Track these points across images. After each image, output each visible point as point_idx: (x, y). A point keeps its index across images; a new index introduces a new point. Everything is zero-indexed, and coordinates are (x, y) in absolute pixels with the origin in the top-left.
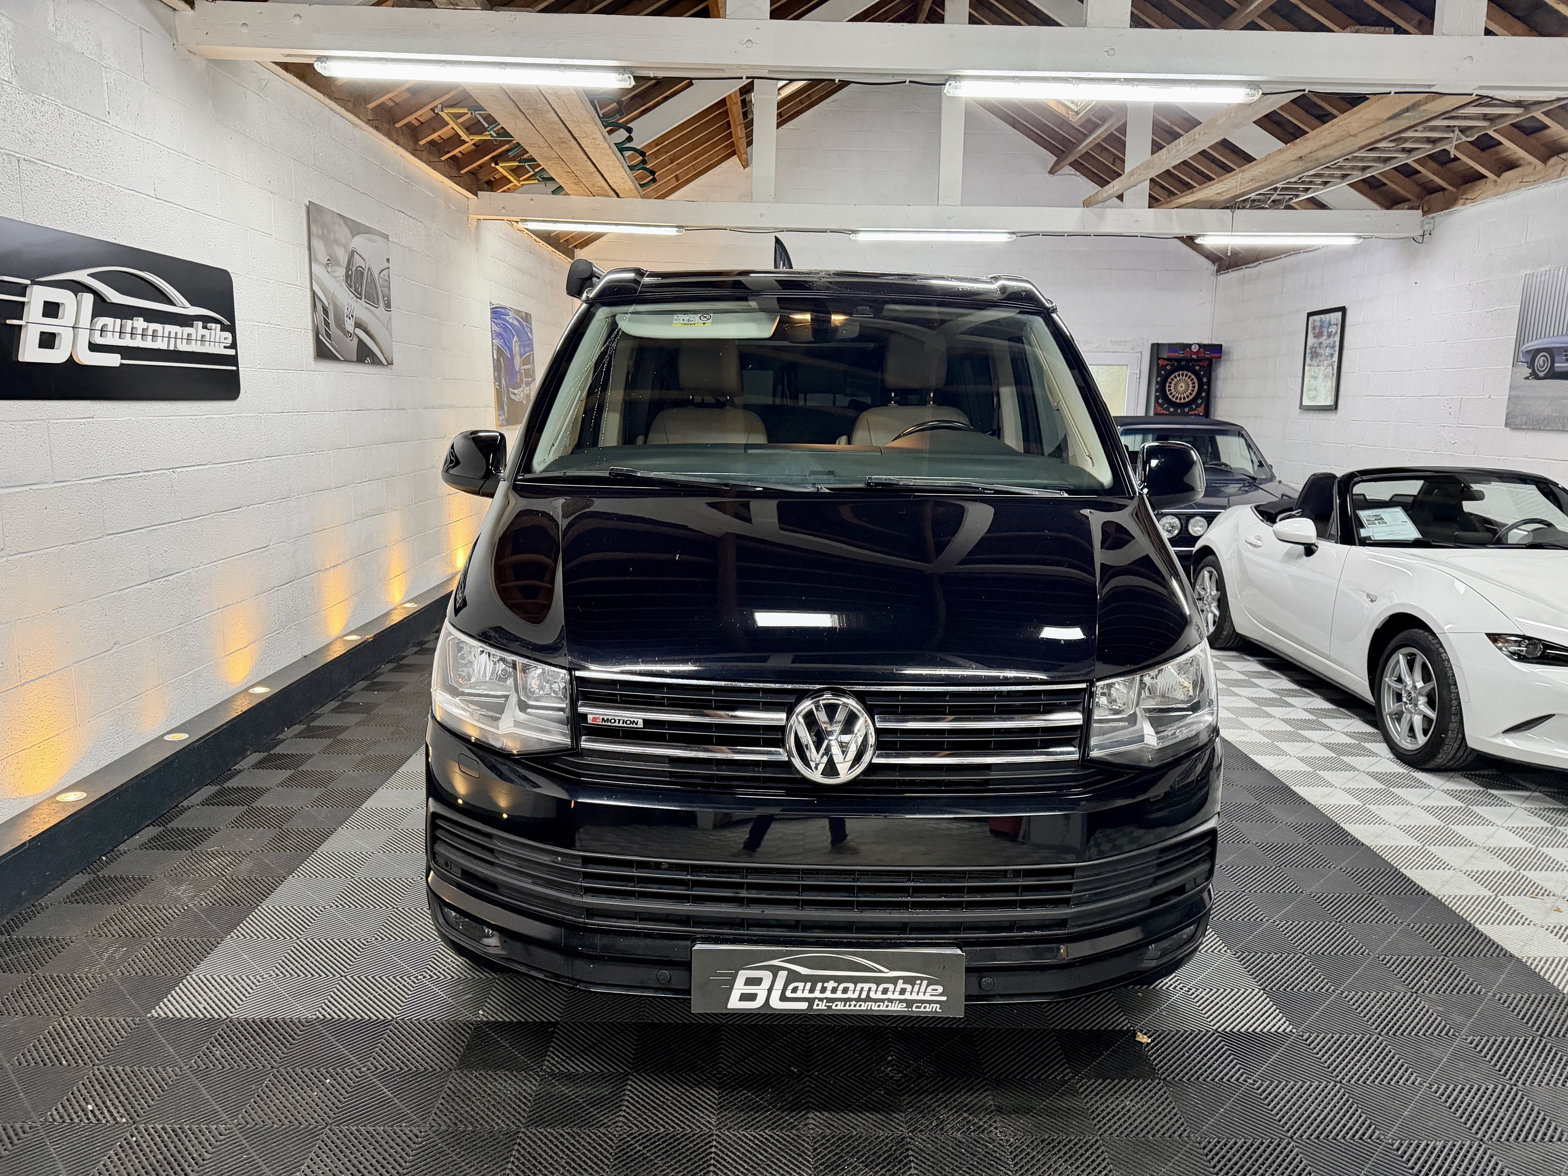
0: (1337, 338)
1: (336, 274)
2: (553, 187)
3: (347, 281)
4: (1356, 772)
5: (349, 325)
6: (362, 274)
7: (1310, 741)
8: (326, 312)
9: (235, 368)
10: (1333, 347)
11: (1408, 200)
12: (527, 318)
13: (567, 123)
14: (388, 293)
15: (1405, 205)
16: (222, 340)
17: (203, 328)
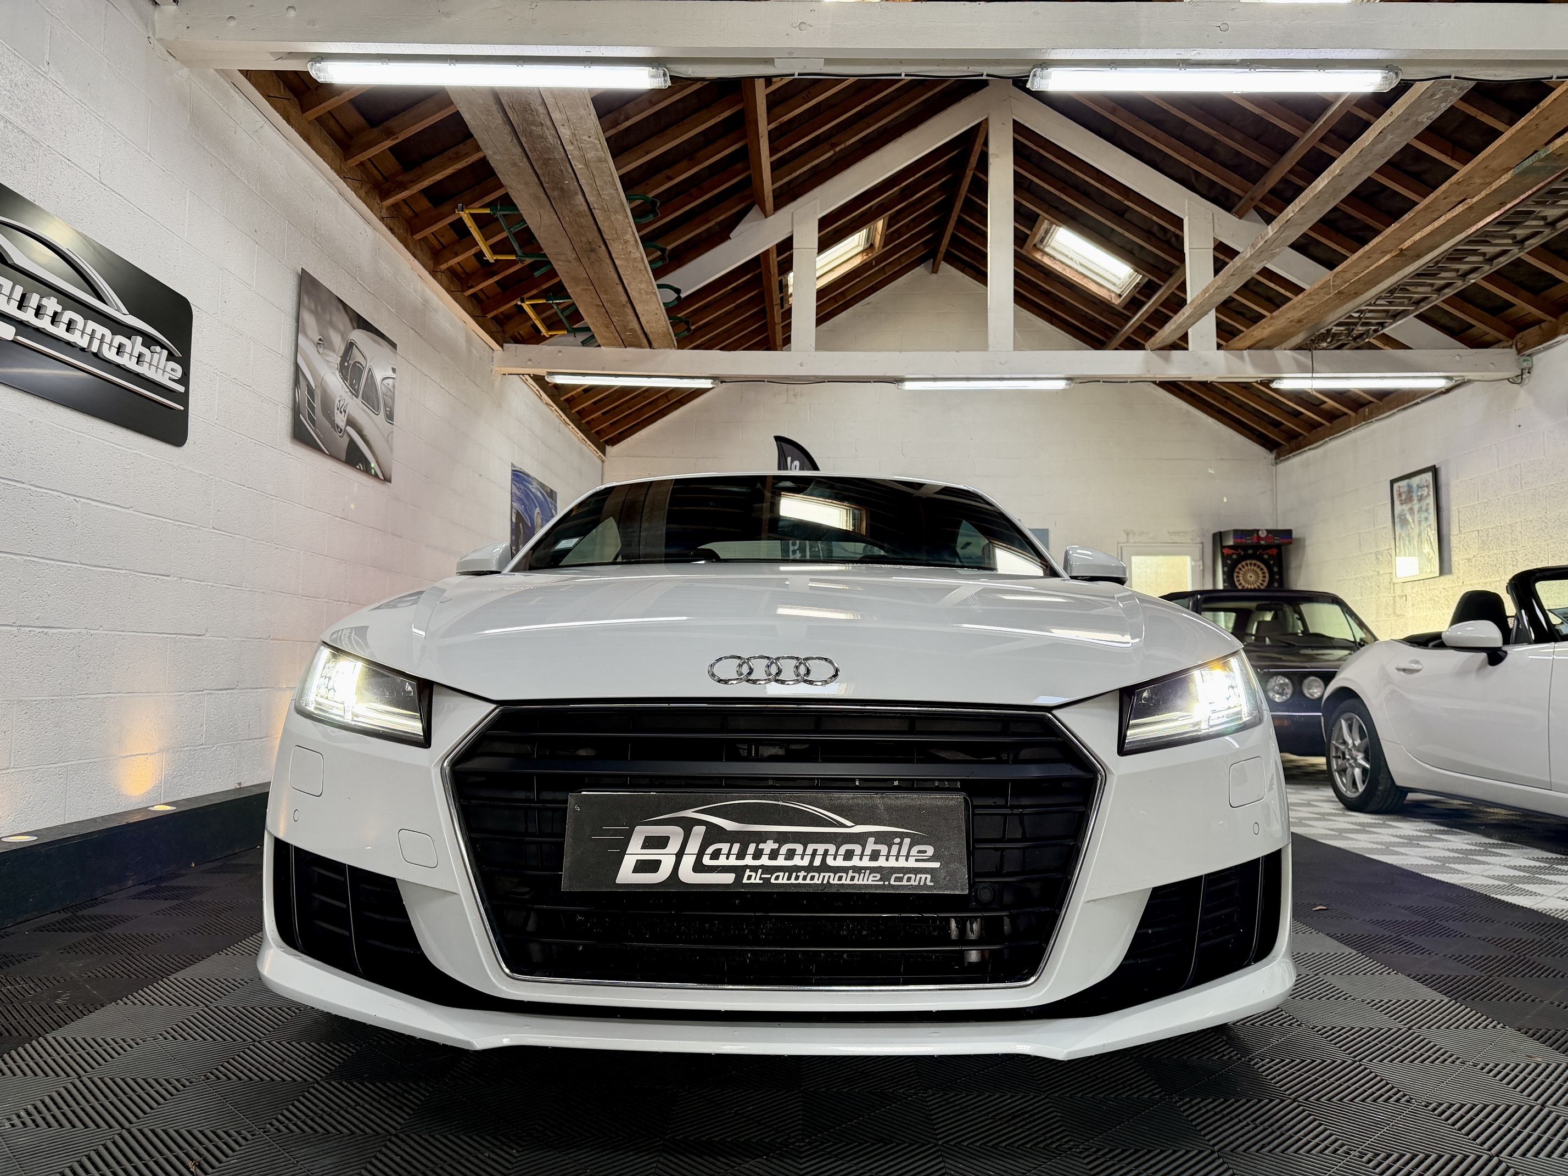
0: (1431, 500)
1: (328, 358)
3: (341, 371)
5: (340, 420)
6: (361, 372)
8: (311, 391)
9: (182, 408)
10: (1427, 510)
12: (552, 494)
13: (596, 213)
14: (391, 404)
15: (1496, 346)
16: (168, 369)
17: (143, 344)
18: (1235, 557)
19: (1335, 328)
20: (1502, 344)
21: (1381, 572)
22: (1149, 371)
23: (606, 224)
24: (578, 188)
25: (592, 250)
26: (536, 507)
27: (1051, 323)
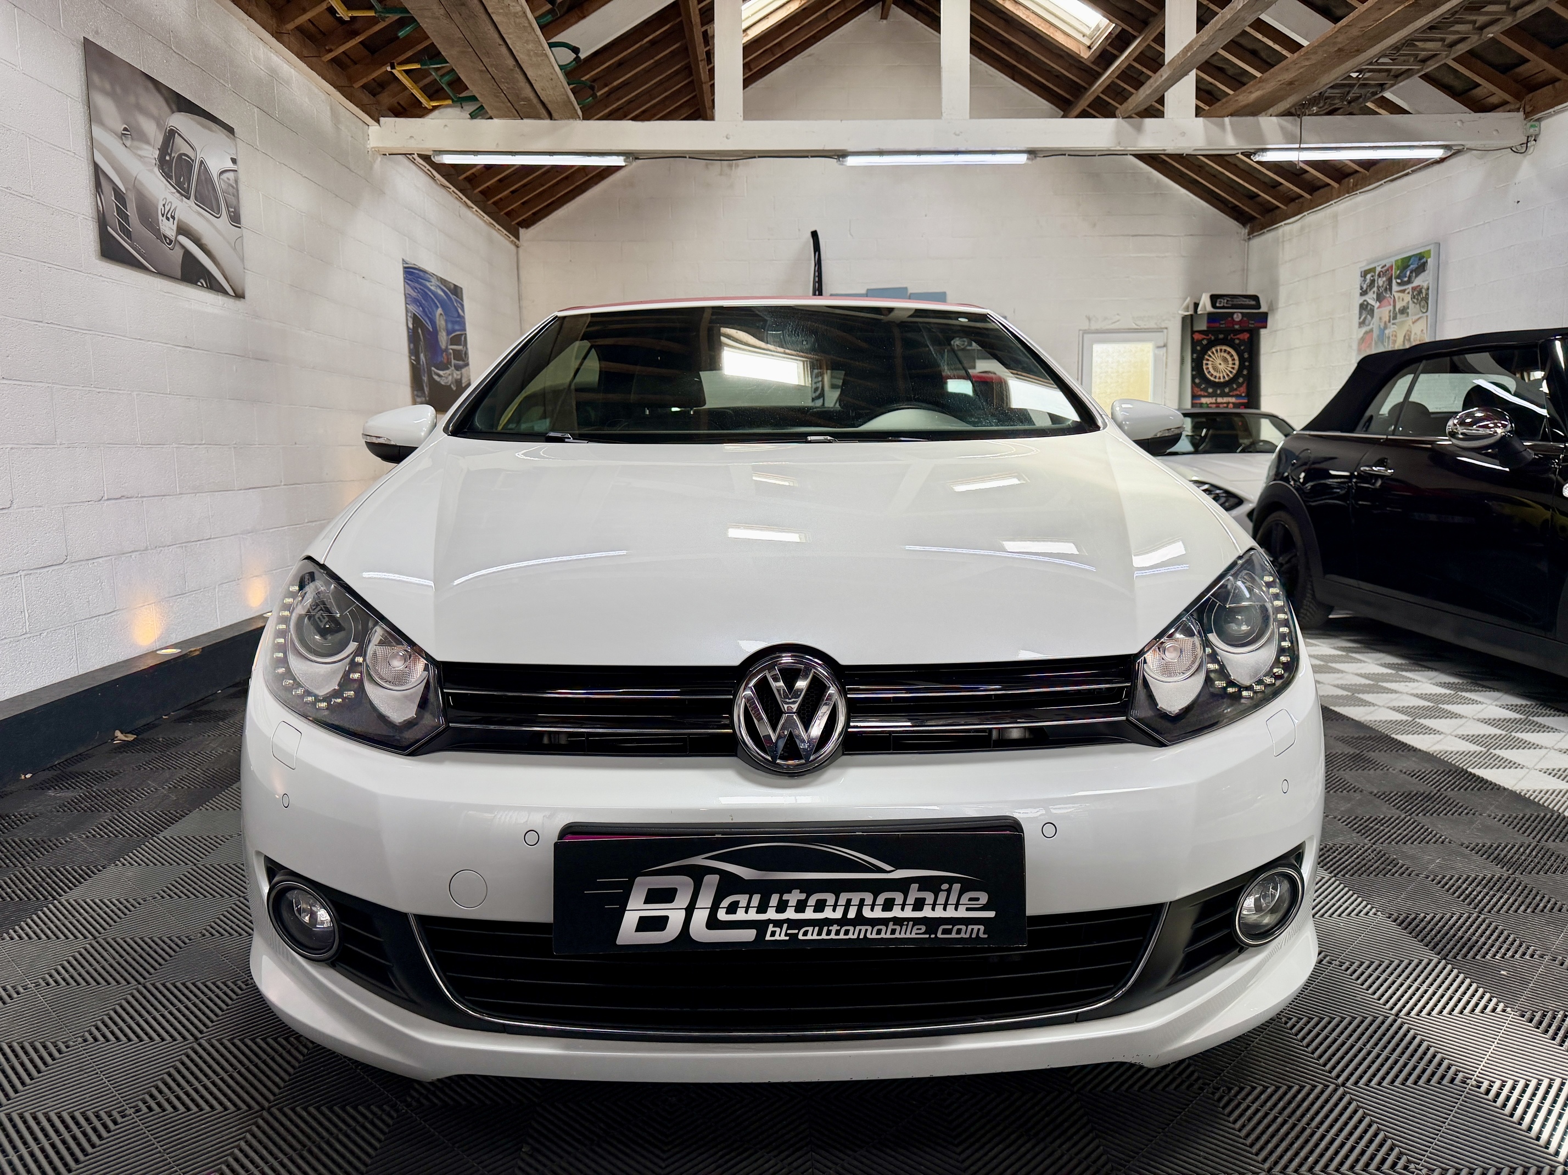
1: (140, 152)
3: (161, 167)
5: (168, 228)
6: (189, 166)
8: (120, 197)
11: (1506, 102)
12: (456, 291)
14: (235, 203)
15: (1501, 109)
18: (1204, 342)
19: (1329, 91)
20: (1508, 107)
22: (1119, 143)
25: (463, 4)
26: (437, 307)
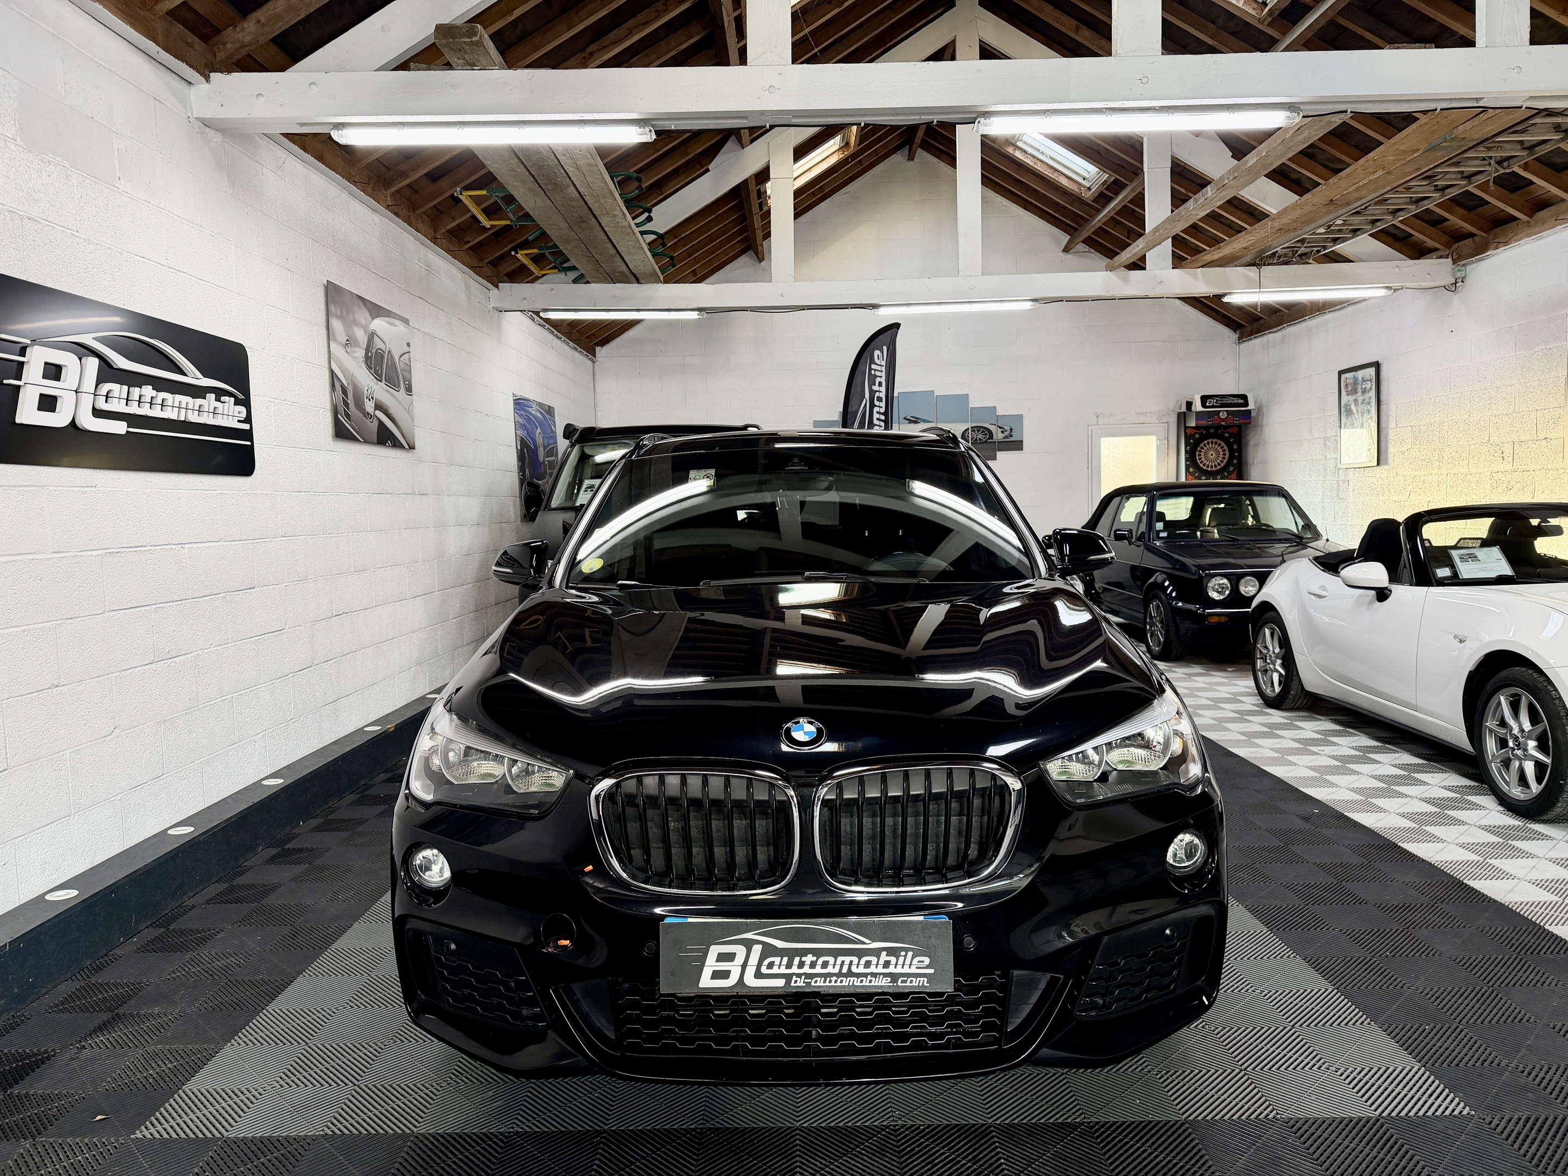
0: (1373, 394)
1: (355, 355)
2: (572, 275)
4: (1466, 827)
5: (369, 407)
6: (382, 357)
7: (1407, 796)
8: (344, 391)
9: (249, 443)
10: (1369, 403)
11: (1436, 250)
12: (550, 411)
13: (587, 198)
14: (408, 376)
16: (236, 414)
17: (216, 400)
18: (1197, 436)
21: (1328, 457)
22: (1108, 290)
23: (597, 205)
24: (570, 183)
25: (584, 222)
26: (537, 428)
27: (1026, 209)
